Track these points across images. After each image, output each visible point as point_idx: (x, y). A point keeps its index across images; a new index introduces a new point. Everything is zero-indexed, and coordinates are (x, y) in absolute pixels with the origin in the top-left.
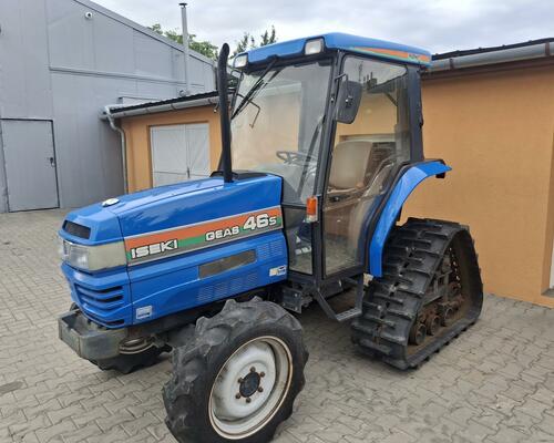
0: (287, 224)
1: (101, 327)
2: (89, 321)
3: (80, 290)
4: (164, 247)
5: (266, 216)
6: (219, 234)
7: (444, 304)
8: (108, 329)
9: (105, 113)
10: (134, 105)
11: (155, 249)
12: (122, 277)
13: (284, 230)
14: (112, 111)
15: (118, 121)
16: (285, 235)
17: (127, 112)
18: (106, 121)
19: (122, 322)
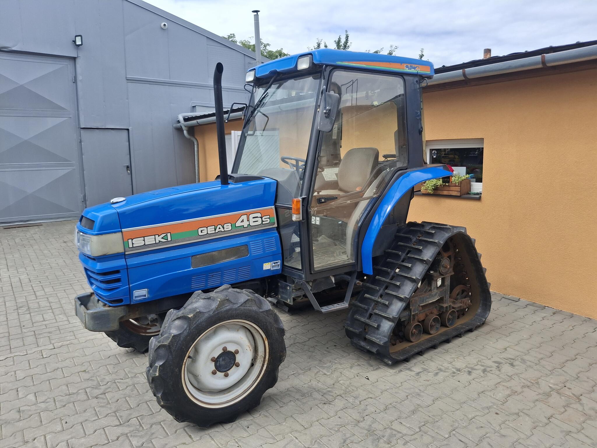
0: (281, 223)
1: (105, 305)
2: (99, 300)
3: (89, 273)
4: (159, 239)
5: (259, 215)
6: (211, 230)
7: (445, 305)
8: (110, 306)
9: (179, 122)
10: (206, 113)
11: (150, 240)
12: (121, 262)
13: (278, 228)
14: (186, 120)
15: (192, 130)
16: (279, 233)
17: (200, 121)
18: (179, 130)
19: (121, 301)
